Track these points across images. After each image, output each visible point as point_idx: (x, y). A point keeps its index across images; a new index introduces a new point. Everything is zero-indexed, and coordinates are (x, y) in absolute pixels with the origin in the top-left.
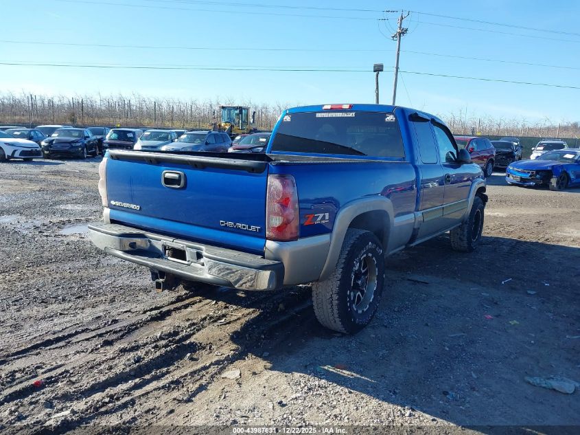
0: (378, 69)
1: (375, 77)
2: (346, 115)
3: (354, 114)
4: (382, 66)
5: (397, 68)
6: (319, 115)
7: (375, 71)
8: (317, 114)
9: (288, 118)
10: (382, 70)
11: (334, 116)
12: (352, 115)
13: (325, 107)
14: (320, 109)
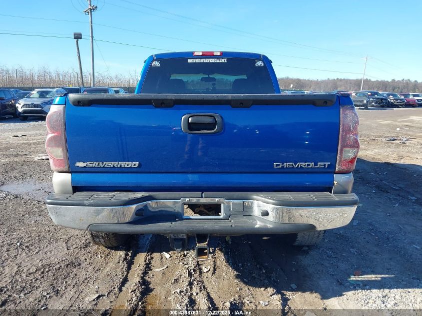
0: (78, 37)
1: (76, 43)
2: (218, 61)
3: (226, 59)
4: (81, 35)
5: (92, 37)
6: (190, 61)
7: (75, 38)
8: (189, 60)
9: (156, 64)
10: (81, 38)
11: (206, 62)
12: (224, 60)
13: (196, 54)
14: (191, 55)
